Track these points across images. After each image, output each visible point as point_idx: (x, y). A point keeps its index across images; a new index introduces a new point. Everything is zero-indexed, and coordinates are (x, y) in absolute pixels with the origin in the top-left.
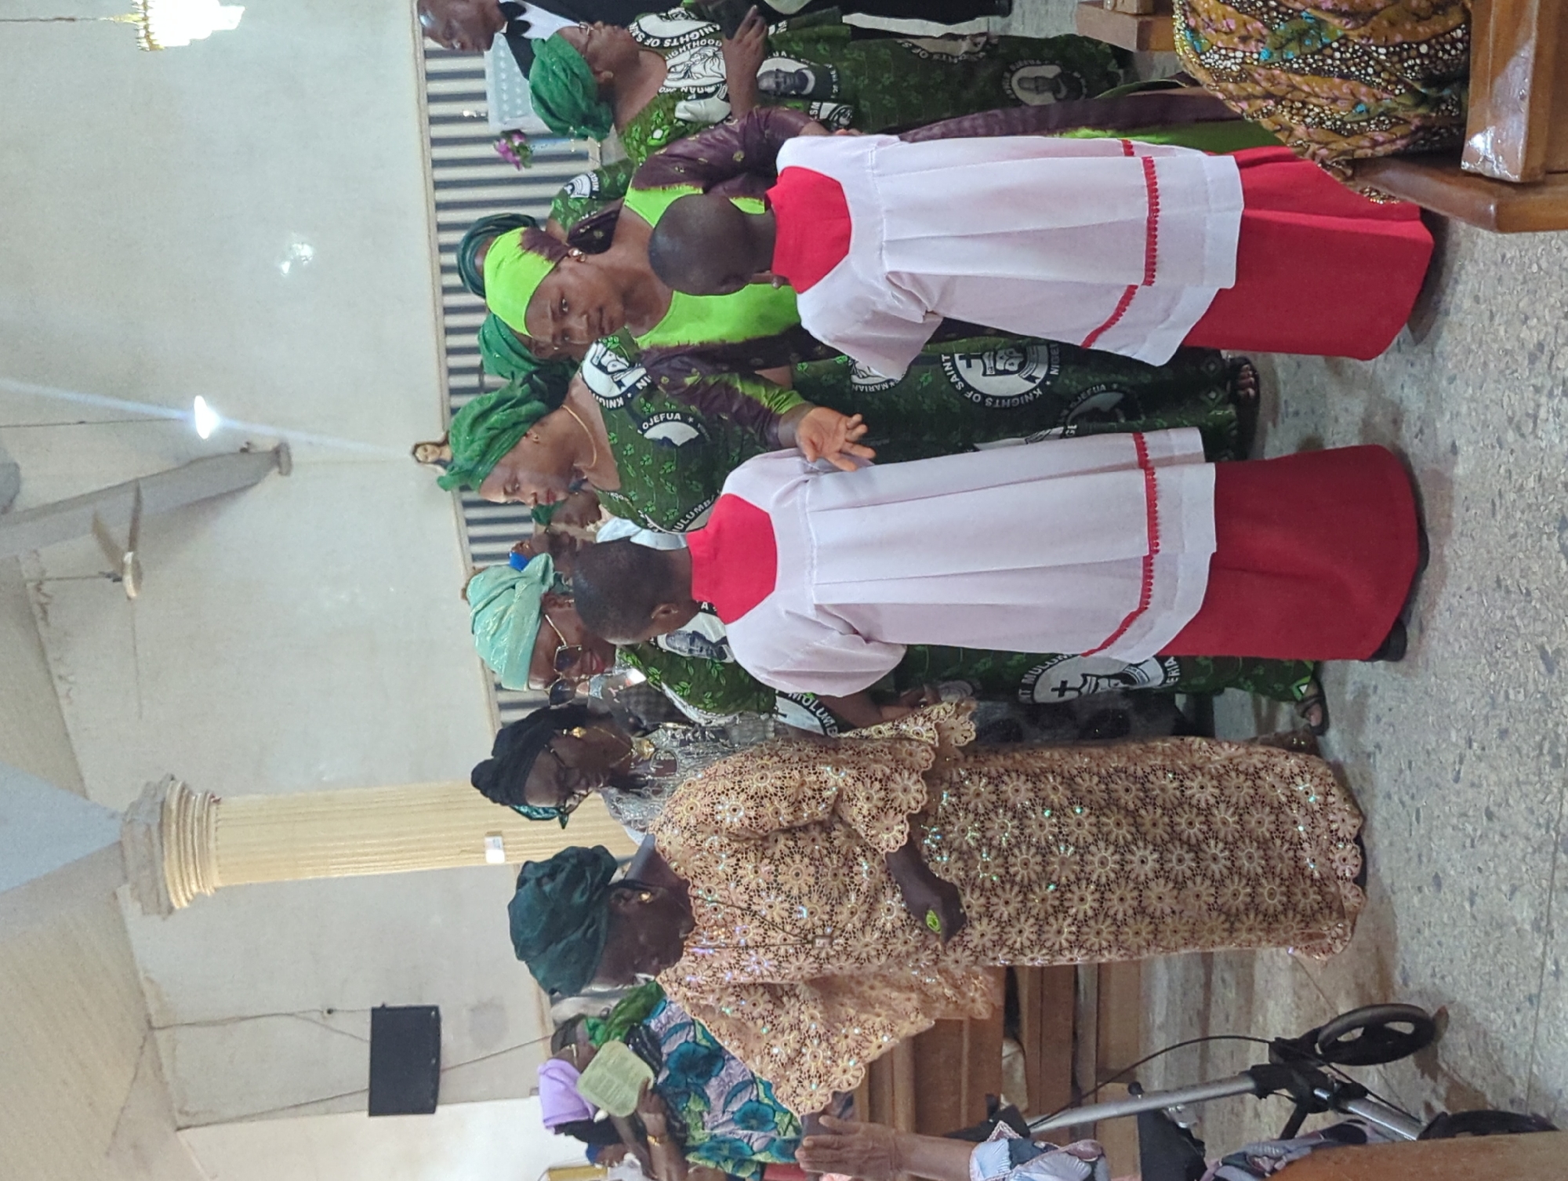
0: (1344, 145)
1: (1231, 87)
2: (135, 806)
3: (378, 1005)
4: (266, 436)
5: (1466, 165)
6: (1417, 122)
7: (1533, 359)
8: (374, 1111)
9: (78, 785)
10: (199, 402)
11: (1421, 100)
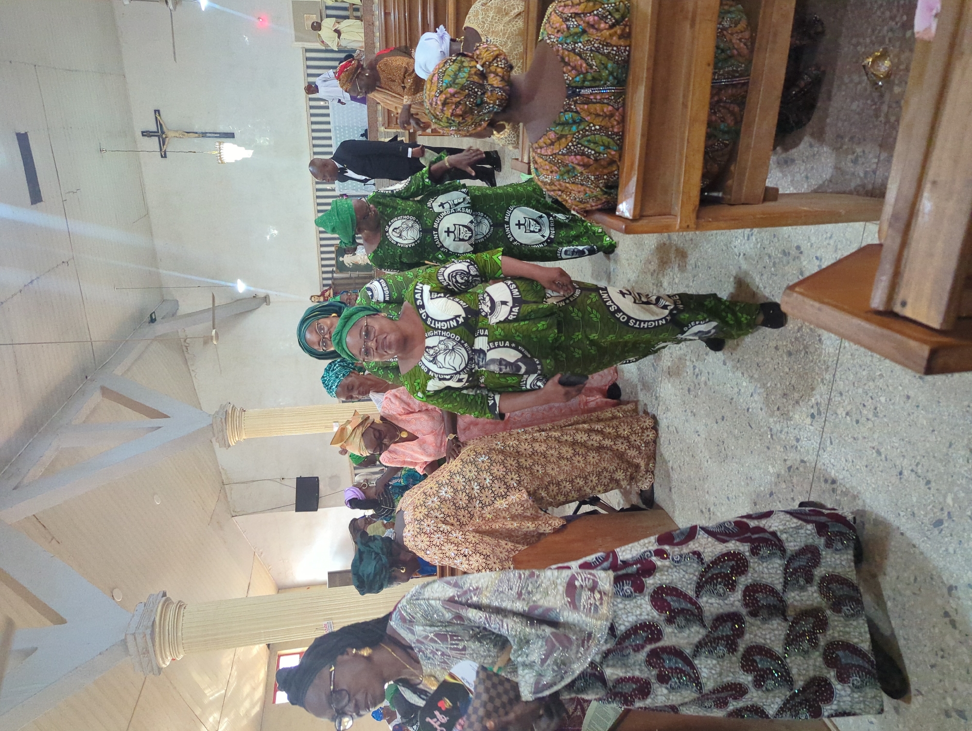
0: (582, 206)
1: (548, 187)
2: (217, 413)
3: (299, 476)
4: (261, 292)
5: (617, 213)
6: (604, 200)
7: (652, 275)
8: (297, 510)
9: (198, 405)
10: (239, 281)
11: (605, 193)
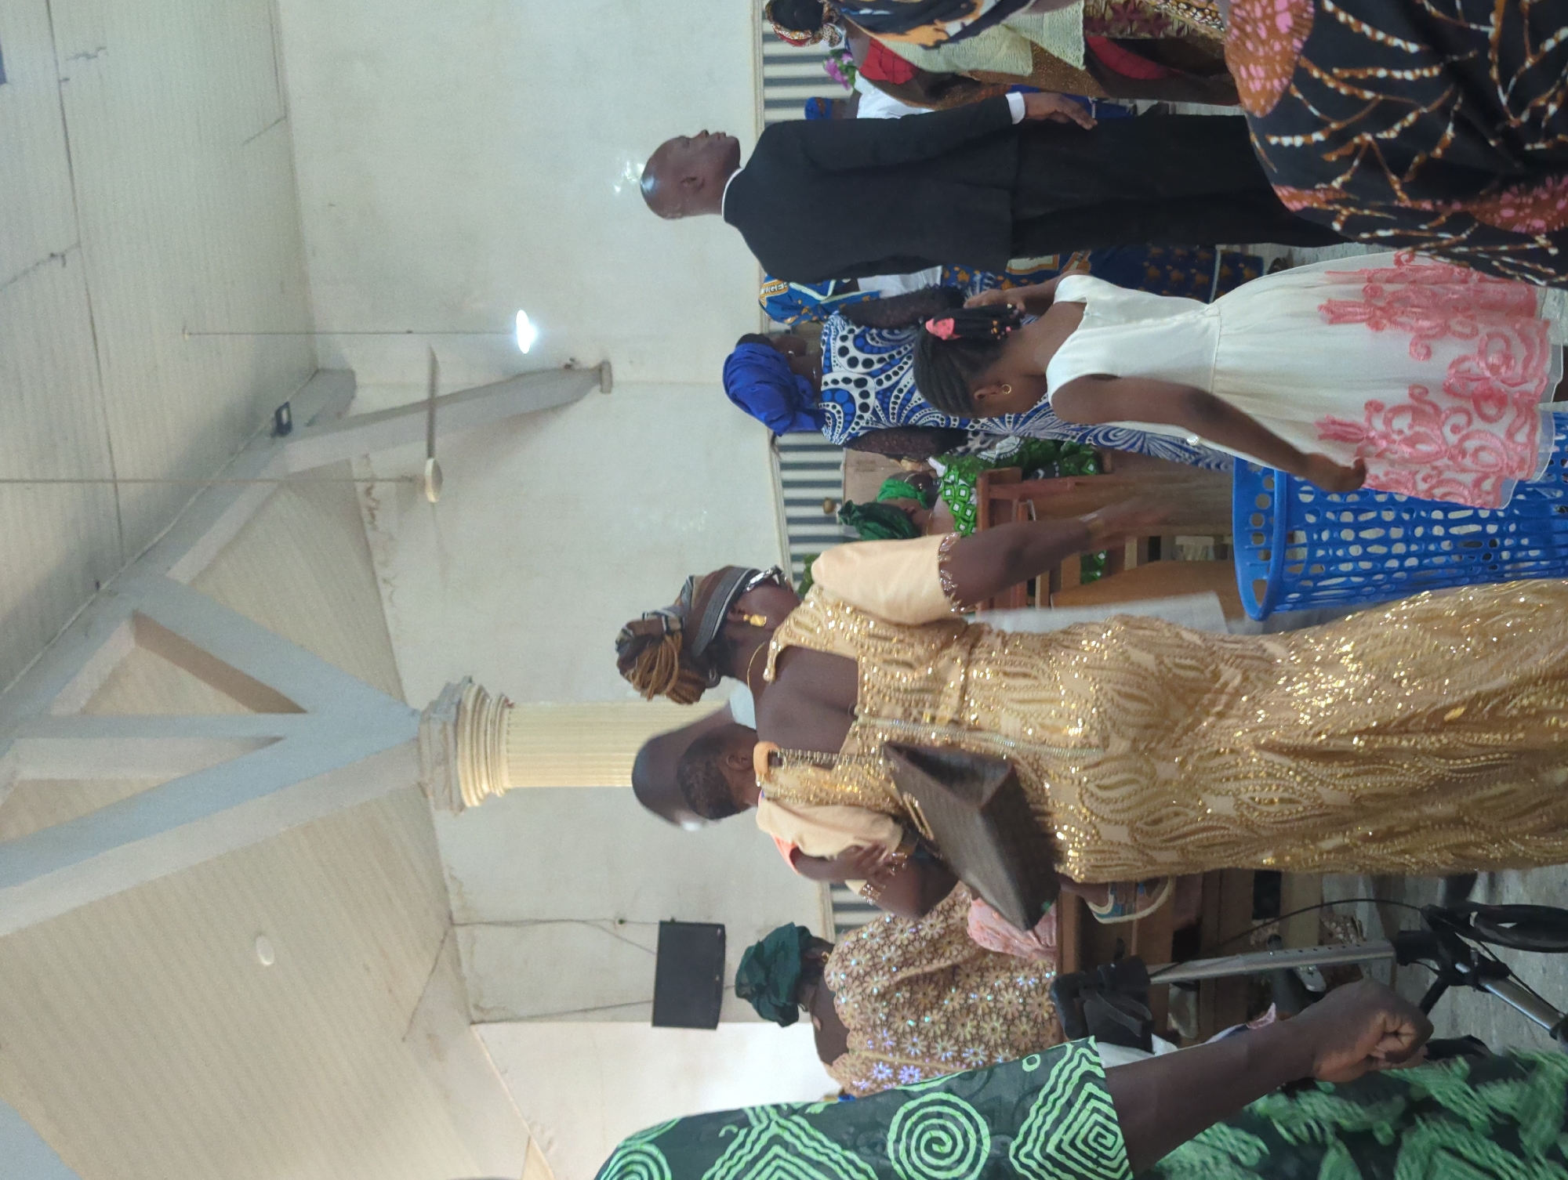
2: (434, 704)
3: (668, 918)
4: (588, 353)
8: (658, 1021)
9: (395, 684)
10: (521, 316)
